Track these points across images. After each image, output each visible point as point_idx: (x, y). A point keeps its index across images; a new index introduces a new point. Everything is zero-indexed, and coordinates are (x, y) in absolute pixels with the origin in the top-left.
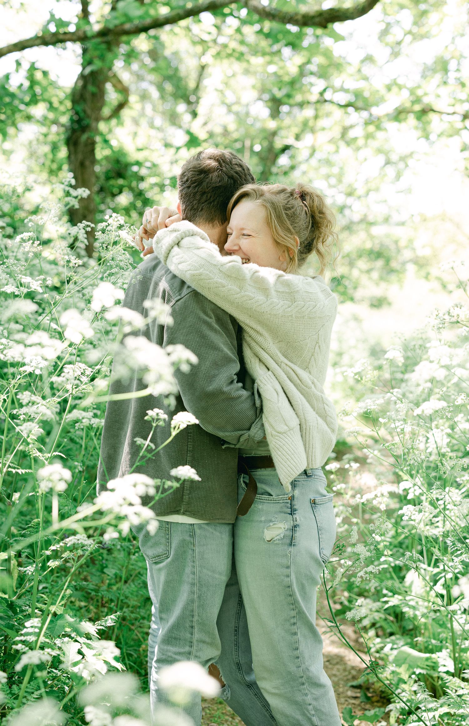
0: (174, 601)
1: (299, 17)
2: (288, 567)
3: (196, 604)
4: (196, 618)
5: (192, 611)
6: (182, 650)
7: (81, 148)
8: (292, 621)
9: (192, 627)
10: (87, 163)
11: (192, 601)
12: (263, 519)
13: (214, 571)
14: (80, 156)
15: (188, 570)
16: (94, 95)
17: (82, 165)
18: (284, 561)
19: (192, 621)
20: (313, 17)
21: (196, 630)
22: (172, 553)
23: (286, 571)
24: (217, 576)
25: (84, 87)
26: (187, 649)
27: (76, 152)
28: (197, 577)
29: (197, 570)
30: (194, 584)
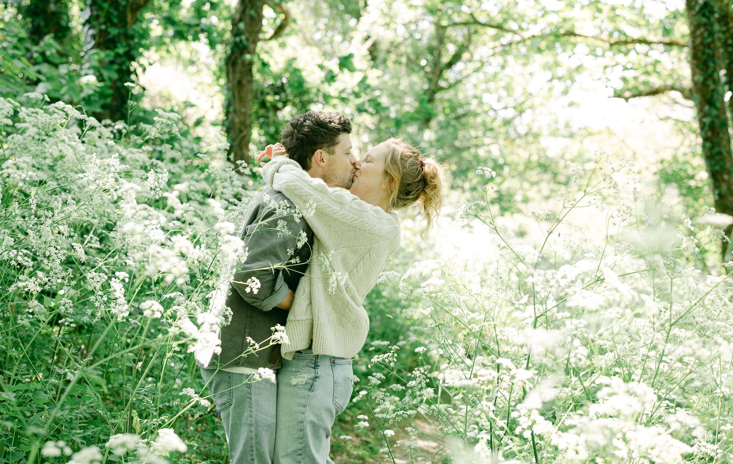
0: (238, 441)
2: (305, 406)
3: (254, 441)
4: (255, 453)
5: (252, 447)
7: (239, 67)
8: (299, 452)
9: (253, 460)
11: (251, 439)
12: (294, 370)
13: (266, 415)
14: (238, 76)
15: (246, 414)
16: (252, 19)
17: (240, 83)
18: (303, 401)
19: (252, 455)
22: (234, 401)
23: (302, 409)
24: (269, 418)
27: (234, 72)
28: (253, 419)
29: (254, 414)
30: (251, 425)
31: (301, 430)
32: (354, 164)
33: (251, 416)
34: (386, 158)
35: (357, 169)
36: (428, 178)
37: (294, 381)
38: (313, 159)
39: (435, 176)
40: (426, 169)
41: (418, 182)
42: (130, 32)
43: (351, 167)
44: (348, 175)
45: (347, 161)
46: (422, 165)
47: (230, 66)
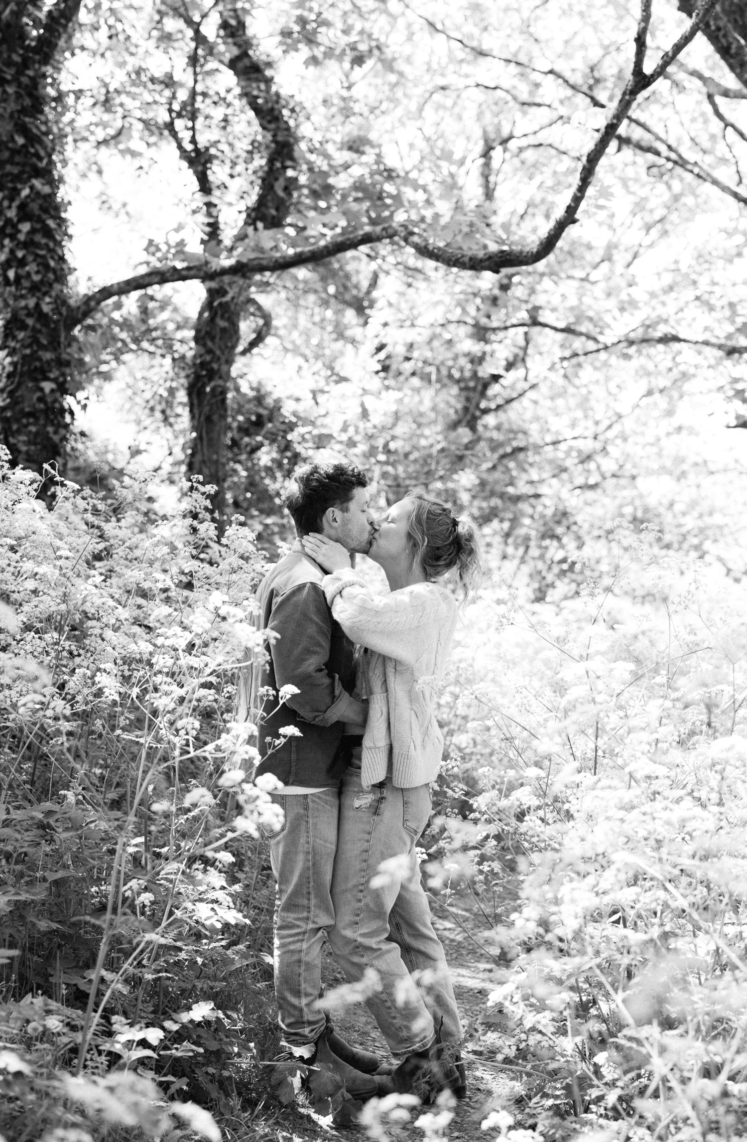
0: (292, 872)
1: (466, 259)
2: (370, 833)
3: (311, 872)
4: (312, 884)
5: (308, 877)
6: (301, 916)
7: (206, 398)
9: (309, 893)
10: (215, 418)
11: (308, 869)
13: (326, 841)
14: (206, 409)
15: (303, 840)
16: (224, 330)
17: (209, 419)
18: (367, 827)
19: (308, 887)
20: (481, 261)
21: (312, 896)
22: (288, 826)
23: (367, 836)
24: (329, 845)
25: (212, 319)
26: (305, 914)
27: (200, 404)
28: (311, 846)
29: (311, 840)
30: (308, 853)
31: (365, 861)
32: (371, 524)
33: (308, 843)
34: (409, 517)
35: (376, 530)
36: (463, 541)
37: (357, 803)
38: (324, 520)
39: (470, 538)
40: (461, 529)
41: (450, 545)
42: (64, 356)
43: (369, 527)
44: (366, 536)
45: (363, 519)
46: (455, 523)
47: (194, 396)
